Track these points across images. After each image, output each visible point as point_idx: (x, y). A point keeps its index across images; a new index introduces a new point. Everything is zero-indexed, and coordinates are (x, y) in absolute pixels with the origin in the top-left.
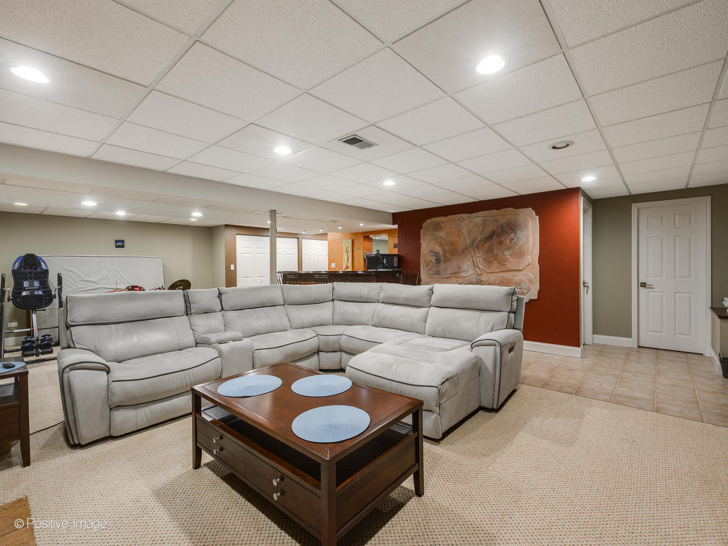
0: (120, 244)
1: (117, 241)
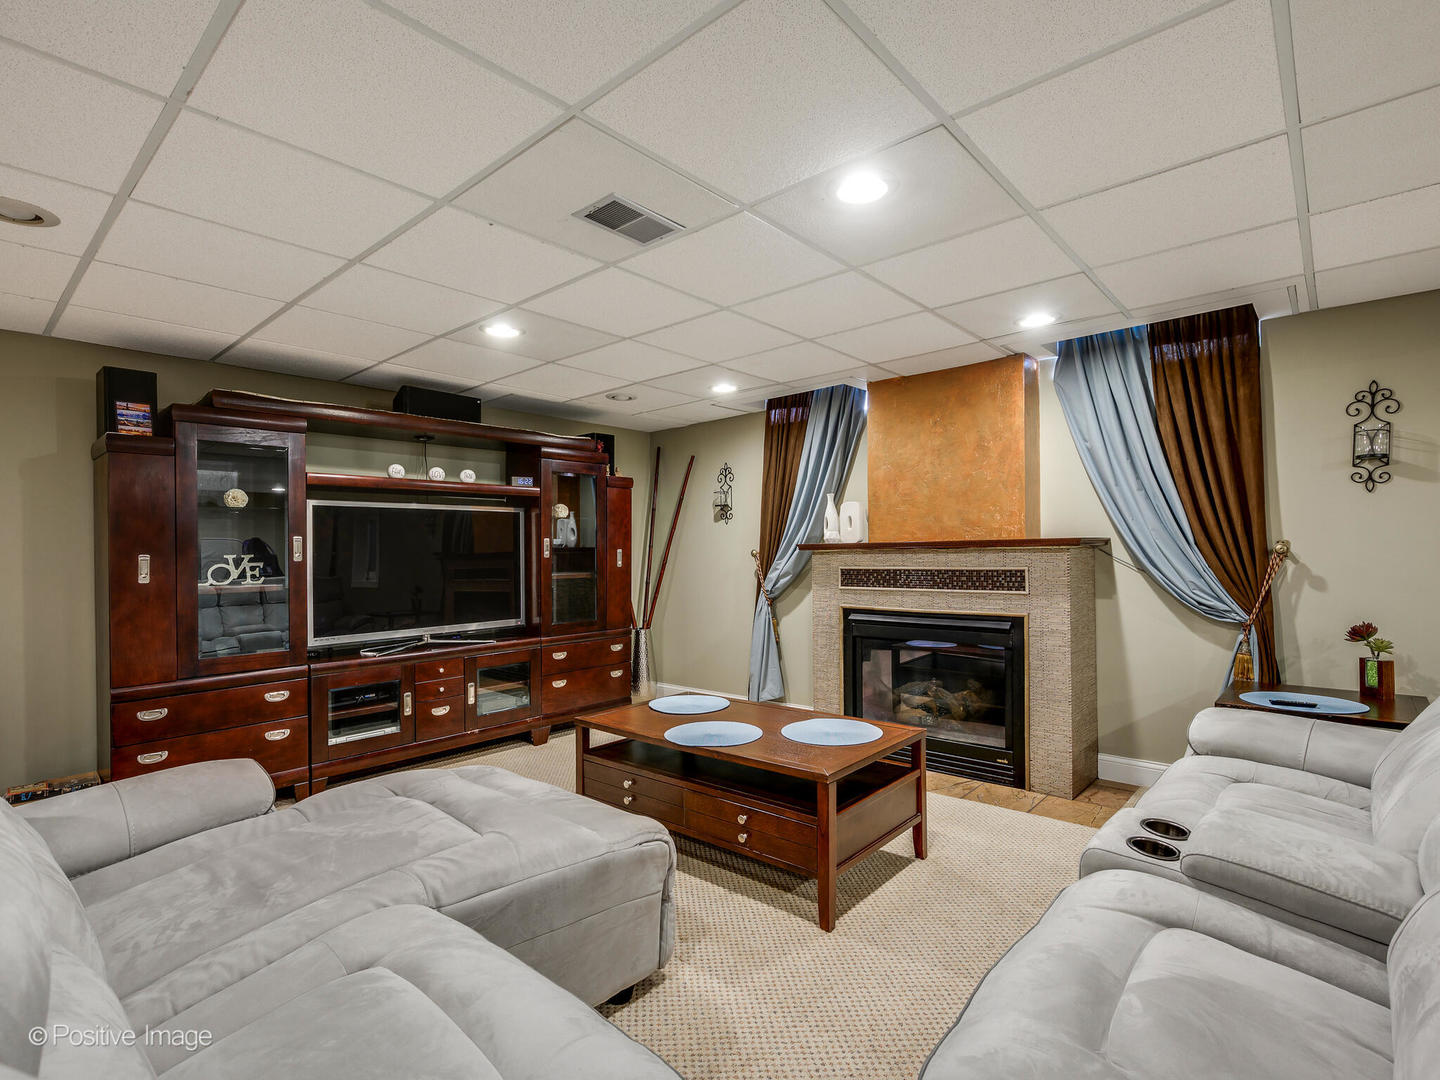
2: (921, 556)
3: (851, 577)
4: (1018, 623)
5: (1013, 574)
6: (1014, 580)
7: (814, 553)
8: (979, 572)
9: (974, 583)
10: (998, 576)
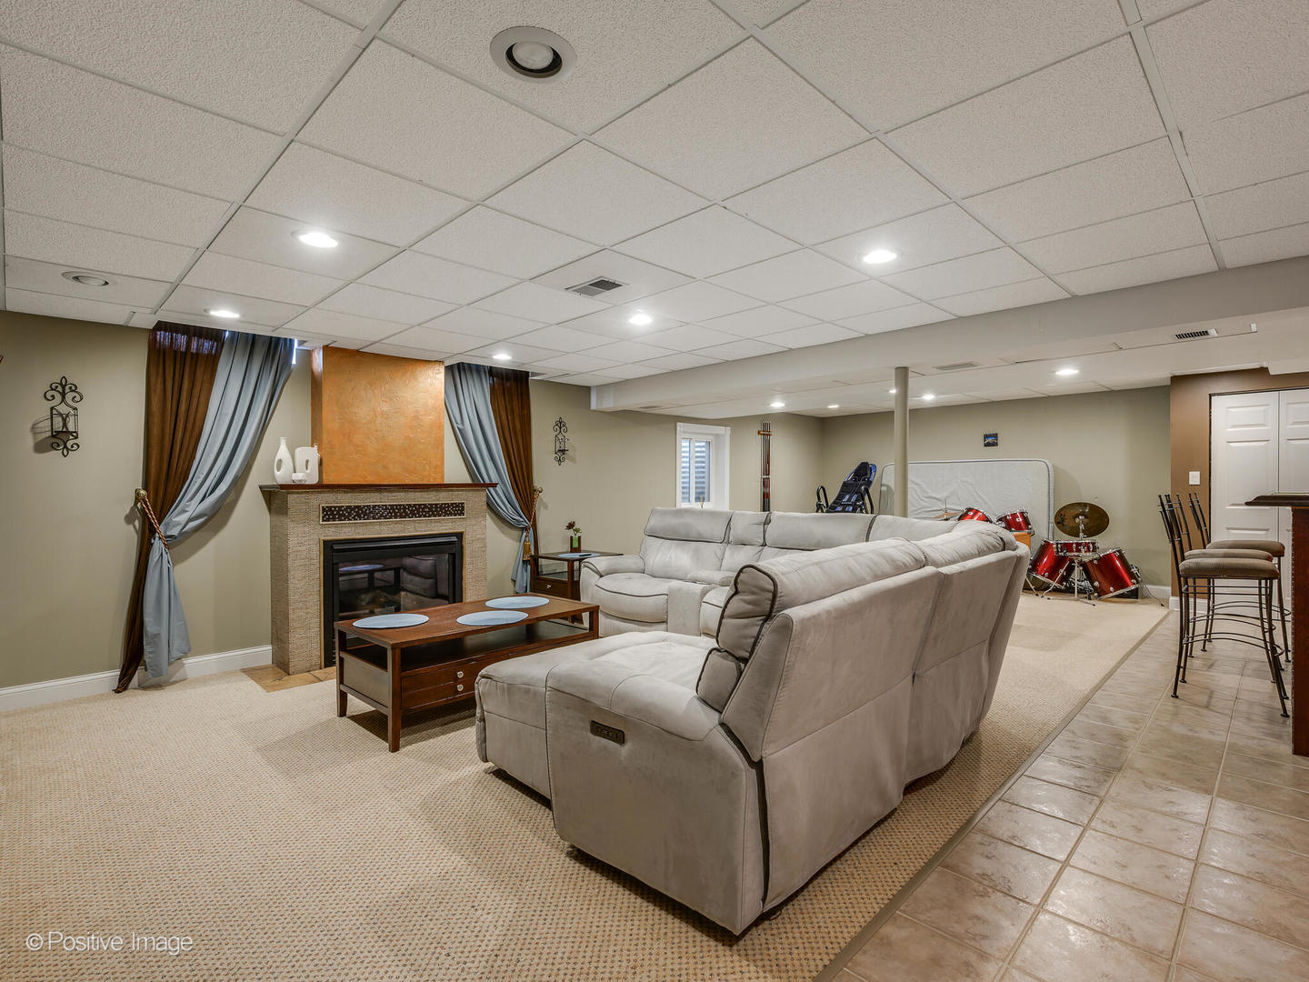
0: (991, 441)
1: (986, 437)
2: (394, 494)
3: (331, 514)
4: (460, 535)
5: (457, 505)
6: (458, 509)
7: (289, 493)
8: (436, 505)
9: (433, 512)
10: (448, 507)
